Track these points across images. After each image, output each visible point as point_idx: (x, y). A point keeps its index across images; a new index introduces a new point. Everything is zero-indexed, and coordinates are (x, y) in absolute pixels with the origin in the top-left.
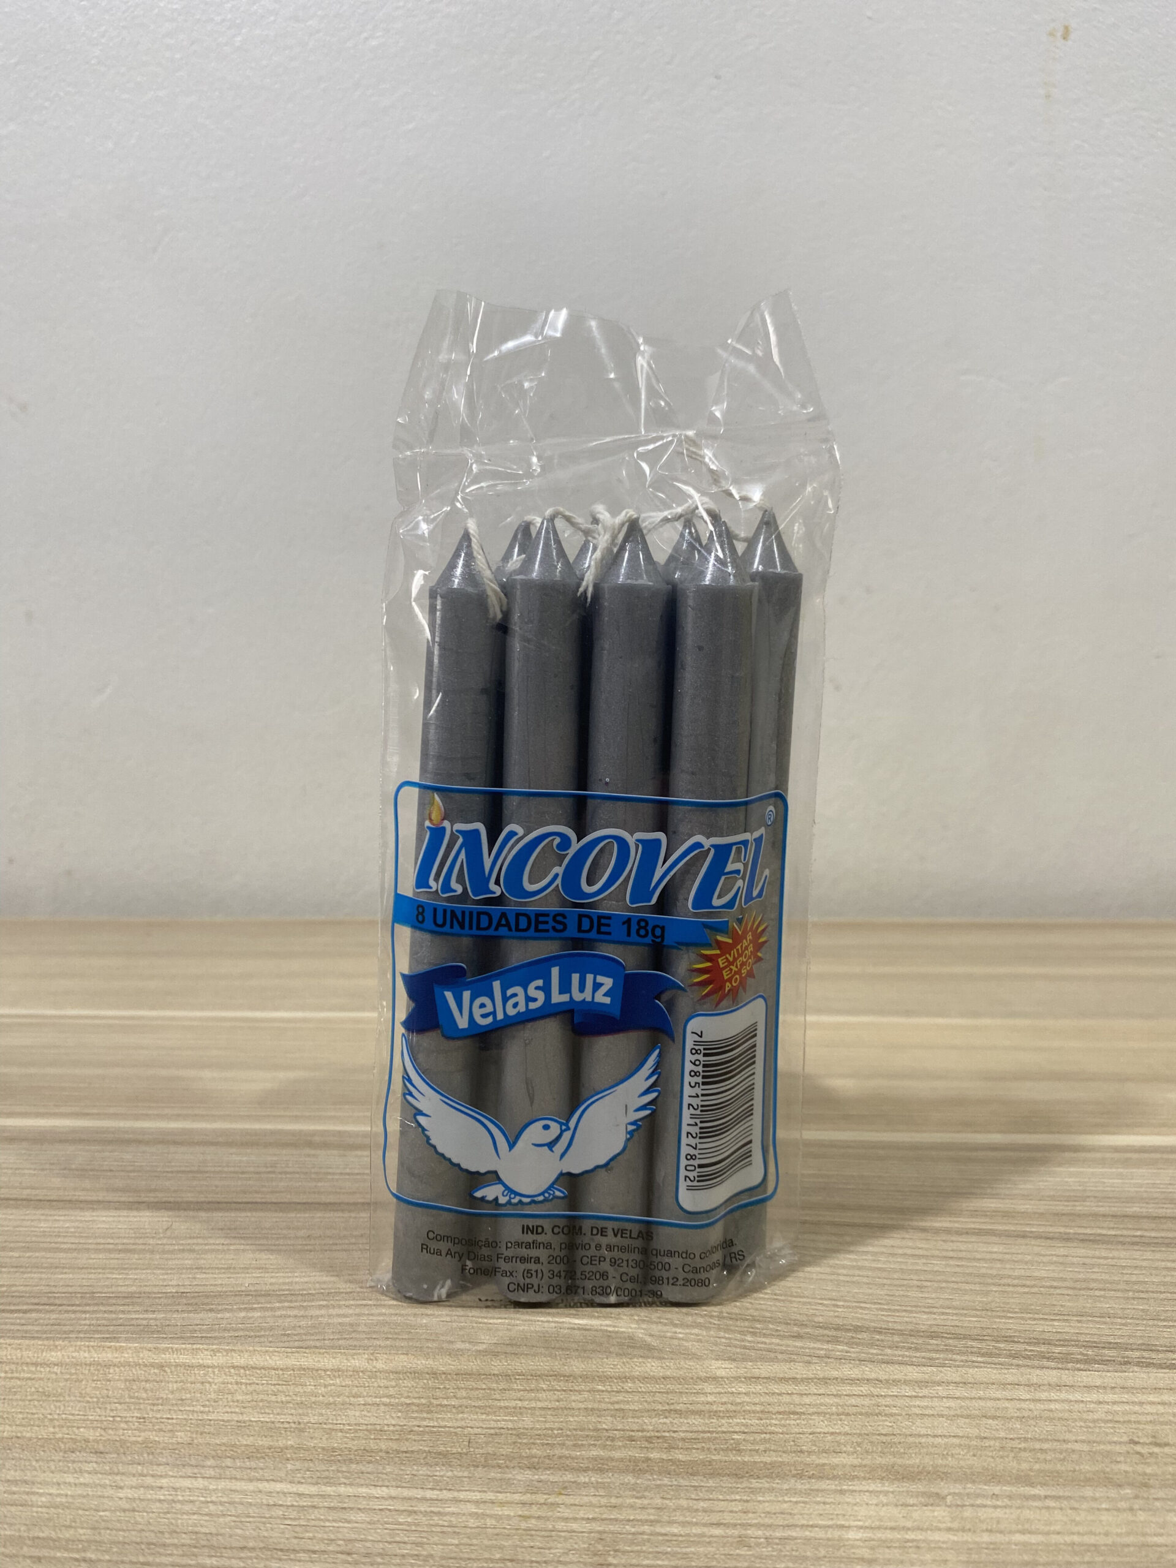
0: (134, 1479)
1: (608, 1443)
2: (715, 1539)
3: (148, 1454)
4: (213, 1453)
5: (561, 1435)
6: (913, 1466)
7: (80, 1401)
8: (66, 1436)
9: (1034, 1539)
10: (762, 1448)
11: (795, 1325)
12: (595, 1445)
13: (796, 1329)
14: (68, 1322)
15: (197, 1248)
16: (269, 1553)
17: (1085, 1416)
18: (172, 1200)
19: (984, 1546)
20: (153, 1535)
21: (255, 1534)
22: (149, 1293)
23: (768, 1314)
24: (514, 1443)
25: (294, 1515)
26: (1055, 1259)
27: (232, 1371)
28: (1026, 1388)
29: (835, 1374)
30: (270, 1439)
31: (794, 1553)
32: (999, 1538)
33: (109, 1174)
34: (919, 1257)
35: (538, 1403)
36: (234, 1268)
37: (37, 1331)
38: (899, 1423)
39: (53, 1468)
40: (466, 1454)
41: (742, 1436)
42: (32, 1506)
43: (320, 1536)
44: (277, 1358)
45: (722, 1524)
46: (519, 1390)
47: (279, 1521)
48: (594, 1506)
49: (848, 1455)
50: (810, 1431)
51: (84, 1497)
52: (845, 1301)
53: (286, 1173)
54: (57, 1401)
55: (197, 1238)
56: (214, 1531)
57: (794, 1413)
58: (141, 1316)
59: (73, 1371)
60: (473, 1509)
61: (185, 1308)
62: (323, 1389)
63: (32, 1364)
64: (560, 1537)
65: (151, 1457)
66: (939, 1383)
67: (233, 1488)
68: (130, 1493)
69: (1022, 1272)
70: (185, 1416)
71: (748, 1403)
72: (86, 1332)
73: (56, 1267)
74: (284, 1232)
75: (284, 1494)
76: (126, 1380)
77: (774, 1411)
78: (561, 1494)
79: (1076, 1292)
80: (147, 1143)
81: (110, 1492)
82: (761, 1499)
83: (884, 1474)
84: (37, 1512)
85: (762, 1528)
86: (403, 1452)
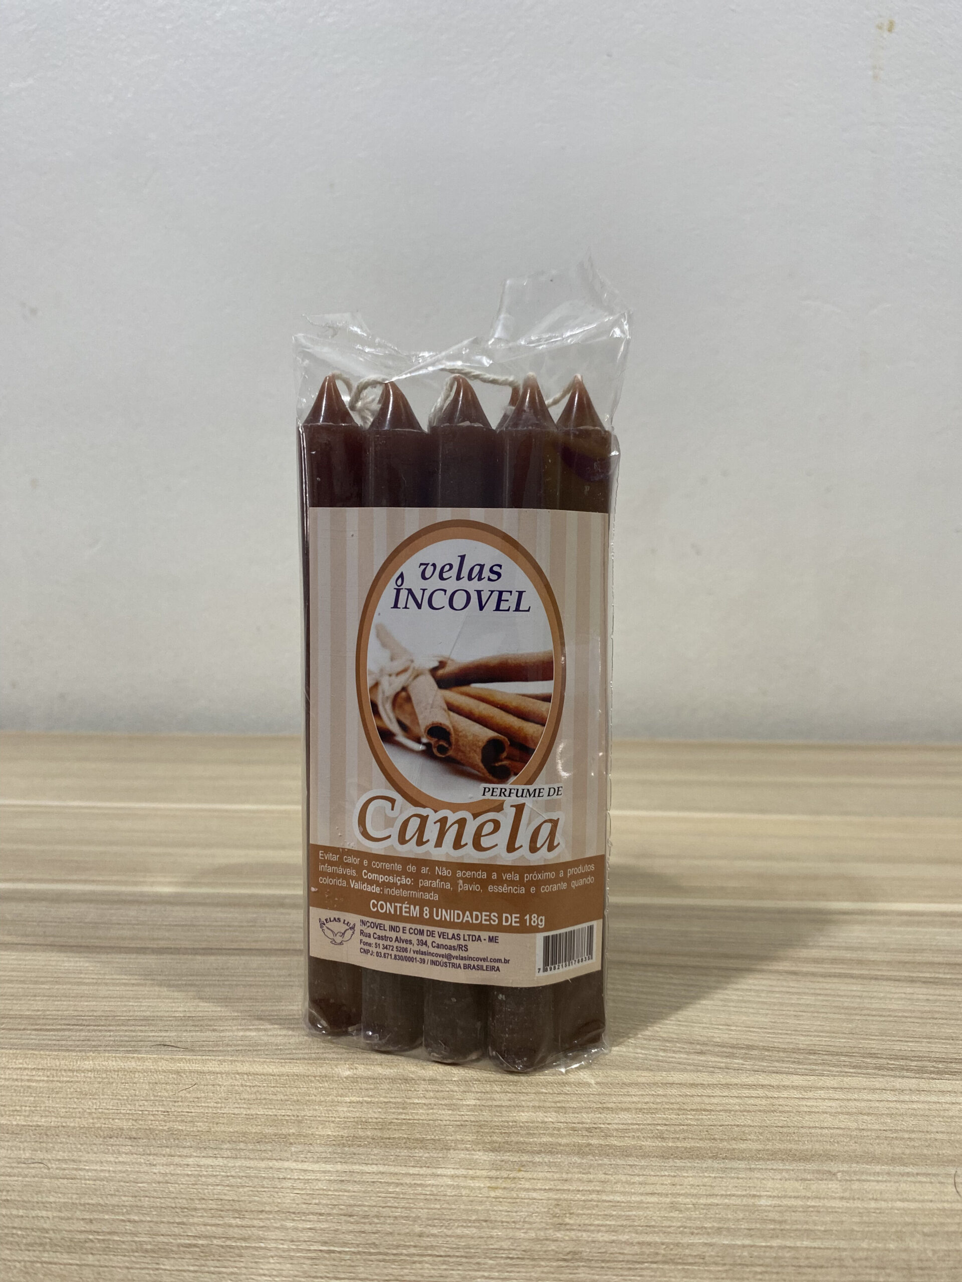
0: (165, 1159)
1: (556, 1132)
2: (652, 1205)
3: (174, 1139)
4: (228, 1139)
5: (517, 1127)
6: (807, 1151)
7: (112, 1099)
8: (103, 1126)
9: (913, 1205)
10: (682, 1136)
11: (698, 1044)
12: (545, 1134)
13: (698, 1047)
14: (96, 1039)
15: (197, 983)
16: (284, 1215)
17: (942, 1113)
18: (172, 946)
19: (873, 1211)
20: (184, 1201)
21: (270, 1200)
22: (161, 1017)
23: (674, 1036)
24: (478, 1132)
25: (301, 1185)
26: (904, 996)
27: (237, 1076)
28: (892, 1092)
29: (735, 1081)
30: (275, 1128)
31: (717, 1216)
32: (883, 1204)
33: (117, 926)
34: (793, 993)
35: (494, 1102)
36: (230, 999)
37: (71, 1046)
38: (791, 1118)
39: (96, 1149)
40: (439, 1140)
41: (665, 1128)
42: (81, 1179)
43: (324, 1202)
44: (274, 1067)
45: (655, 1193)
46: (477, 1092)
47: (289, 1191)
48: (550, 1180)
49: (753, 1142)
50: (719, 1124)
51: (124, 1172)
52: (737, 1026)
53: (265, 927)
54: (94, 1099)
55: (197, 975)
56: (236, 1198)
57: (704, 1110)
58: (157, 1034)
59: (104, 1076)
60: (450, 1182)
61: (193, 1028)
62: (314, 1089)
63: (69, 1070)
64: (524, 1203)
65: (177, 1142)
66: (822, 1088)
67: (248, 1165)
68: (163, 1170)
69: (877, 1006)
70: (202, 1111)
71: (666, 1103)
72: (112, 1046)
73: (81, 997)
74: (269, 971)
75: (292, 1170)
76: (149, 1083)
77: (689, 1109)
78: (520, 1171)
79: (924, 1021)
80: (146, 903)
81: (146, 1169)
82: (684, 1174)
83: (784, 1157)
84: (85, 1184)
85: (690, 1197)
86: (386, 1138)
